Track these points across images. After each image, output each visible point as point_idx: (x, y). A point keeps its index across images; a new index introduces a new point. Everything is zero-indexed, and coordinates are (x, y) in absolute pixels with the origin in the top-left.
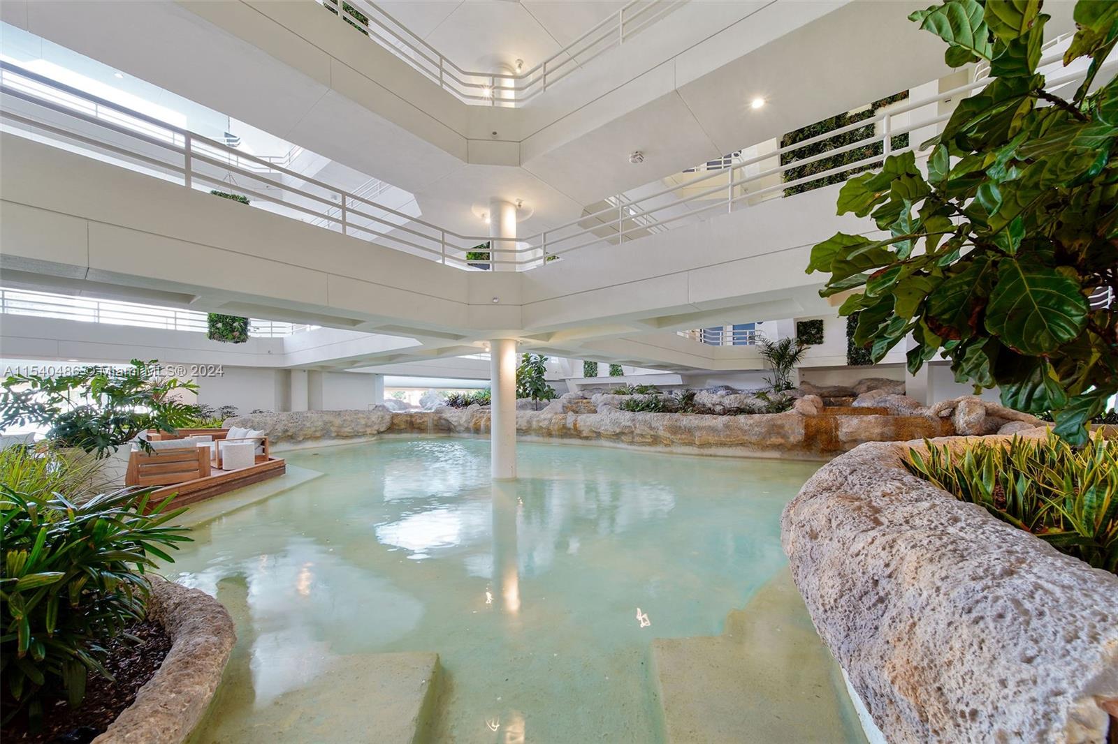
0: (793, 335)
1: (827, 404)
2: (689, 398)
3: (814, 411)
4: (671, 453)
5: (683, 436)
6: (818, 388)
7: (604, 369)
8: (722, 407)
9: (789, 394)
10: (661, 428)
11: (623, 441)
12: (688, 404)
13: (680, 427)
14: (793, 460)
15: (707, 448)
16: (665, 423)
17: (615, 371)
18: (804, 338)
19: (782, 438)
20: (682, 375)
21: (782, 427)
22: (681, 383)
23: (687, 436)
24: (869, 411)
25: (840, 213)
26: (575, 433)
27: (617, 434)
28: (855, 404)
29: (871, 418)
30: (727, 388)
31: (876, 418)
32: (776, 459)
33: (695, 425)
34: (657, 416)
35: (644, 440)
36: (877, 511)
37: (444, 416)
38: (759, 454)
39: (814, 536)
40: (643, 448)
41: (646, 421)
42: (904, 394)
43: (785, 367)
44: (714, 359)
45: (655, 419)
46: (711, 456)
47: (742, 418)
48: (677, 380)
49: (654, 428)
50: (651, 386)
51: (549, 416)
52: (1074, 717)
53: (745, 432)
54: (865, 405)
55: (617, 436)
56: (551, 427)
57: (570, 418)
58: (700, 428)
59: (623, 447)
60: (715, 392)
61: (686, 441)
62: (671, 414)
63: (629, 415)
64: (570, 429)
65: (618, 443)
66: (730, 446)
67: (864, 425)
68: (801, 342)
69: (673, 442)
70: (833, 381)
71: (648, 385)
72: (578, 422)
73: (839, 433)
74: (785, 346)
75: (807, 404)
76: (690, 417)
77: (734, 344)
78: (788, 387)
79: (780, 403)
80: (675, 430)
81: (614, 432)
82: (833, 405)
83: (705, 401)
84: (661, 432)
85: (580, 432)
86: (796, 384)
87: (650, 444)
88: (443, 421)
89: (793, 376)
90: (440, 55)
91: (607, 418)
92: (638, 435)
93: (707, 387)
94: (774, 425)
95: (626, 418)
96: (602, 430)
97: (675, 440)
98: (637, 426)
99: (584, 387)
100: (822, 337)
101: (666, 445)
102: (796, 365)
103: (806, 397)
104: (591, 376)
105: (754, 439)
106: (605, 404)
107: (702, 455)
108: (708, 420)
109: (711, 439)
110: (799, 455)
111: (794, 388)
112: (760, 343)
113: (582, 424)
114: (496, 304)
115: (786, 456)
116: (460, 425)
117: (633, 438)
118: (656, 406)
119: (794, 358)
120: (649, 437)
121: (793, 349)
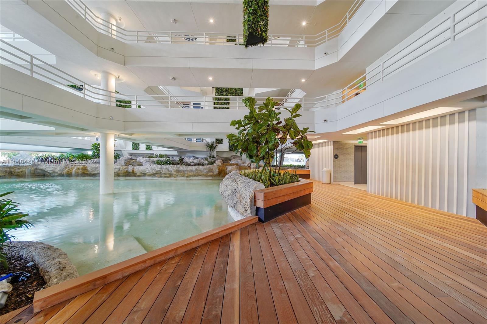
0: (215, 141)
1: (224, 162)
2: (181, 160)
3: (221, 165)
4: (177, 180)
5: (181, 174)
6: (221, 157)
7: (143, 147)
8: (193, 163)
9: (214, 159)
10: (173, 171)
11: (156, 177)
12: (181, 162)
13: (180, 170)
14: (215, 180)
15: (189, 177)
16: (174, 169)
17: (149, 148)
18: (218, 142)
19: (212, 173)
20: (178, 151)
21: (212, 169)
22: (177, 154)
23: (182, 174)
24: (234, 164)
25: (231, 126)
26: (133, 174)
27: (154, 174)
28: (230, 163)
29: (234, 166)
30: (194, 157)
31: (235, 167)
32: (211, 179)
33: (185, 169)
34: (171, 166)
35: (166, 176)
36: (236, 180)
37: (40, 167)
38: (206, 178)
39: (226, 186)
40: (165, 179)
41: (167, 168)
42: (241, 160)
43: (212, 151)
44: (190, 146)
45: (171, 167)
46: (191, 180)
47: (201, 167)
48: (176, 153)
49: (170, 171)
50: (165, 155)
51: (118, 167)
52: (252, 193)
53: (202, 171)
54: (233, 163)
55: (154, 175)
56: (120, 172)
57: (130, 168)
58: (187, 171)
59: (156, 179)
60: (190, 158)
61: (182, 175)
62: (177, 166)
63: (159, 166)
64: (130, 172)
65: (154, 177)
66: (197, 176)
67: (233, 168)
68: (217, 143)
69: (177, 176)
70: (225, 155)
71: (164, 154)
72: (134, 169)
73: (227, 171)
74: (212, 144)
75: (219, 162)
76: (184, 167)
77: (196, 141)
78: (213, 157)
79: (212, 162)
80: (178, 171)
81: (153, 173)
82: (225, 163)
83: (187, 161)
84: (173, 172)
85: (136, 174)
86: (215, 156)
87: (168, 177)
88: (39, 171)
89: (215, 154)
90: (85, 6)
91: (148, 167)
92: (163, 174)
93: (187, 156)
94: (210, 169)
95: (158, 167)
96: (147, 172)
97: (178, 175)
98: (163, 170)
99: (131, 154)
100: (222, 142)
101: (175, 177)
102: (215, 150)
103: (219, 160)
104: (136, 149)
105: (204, 173)
106: (147, 162)
107: (188, 180)
108: (190, 168)
109: (191, 174)
110: (217, 178)
111: (215, 157)
112: (205, 142)
113: (137, 170)
114: (111, 119)
115: (213, 179)
116: (55, 172)
117: (161, 175)
118: (170, 163)
119: (215, 148)
120: (168, 174)
121: (215, 145)
